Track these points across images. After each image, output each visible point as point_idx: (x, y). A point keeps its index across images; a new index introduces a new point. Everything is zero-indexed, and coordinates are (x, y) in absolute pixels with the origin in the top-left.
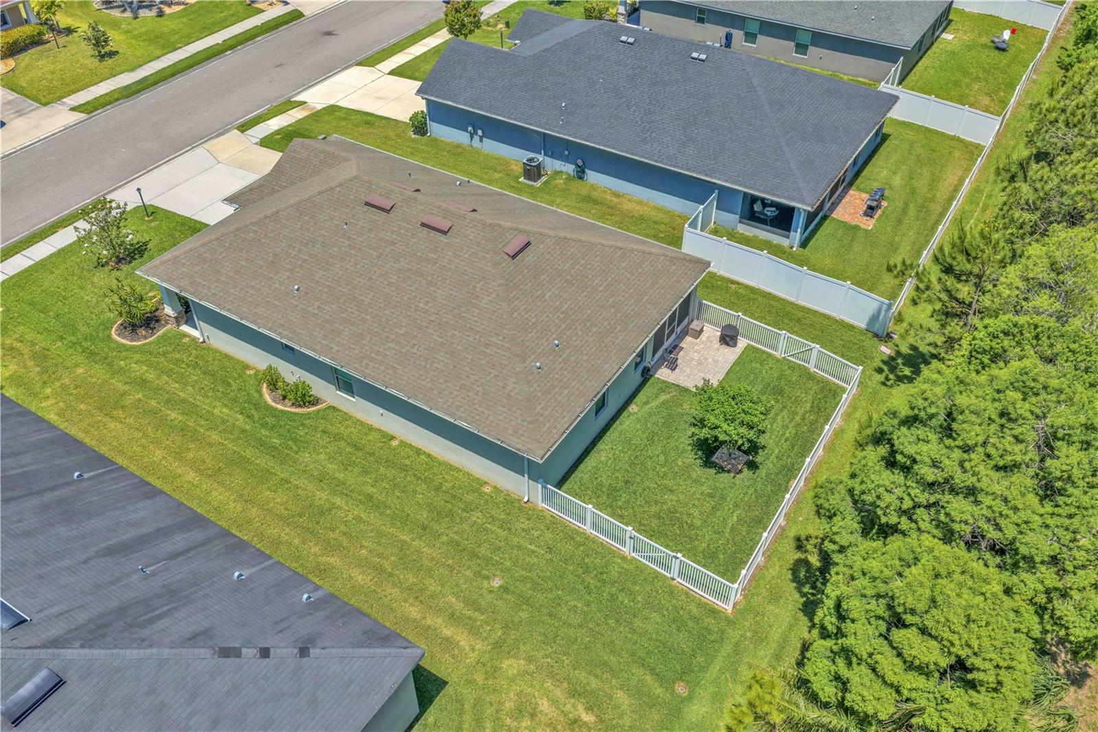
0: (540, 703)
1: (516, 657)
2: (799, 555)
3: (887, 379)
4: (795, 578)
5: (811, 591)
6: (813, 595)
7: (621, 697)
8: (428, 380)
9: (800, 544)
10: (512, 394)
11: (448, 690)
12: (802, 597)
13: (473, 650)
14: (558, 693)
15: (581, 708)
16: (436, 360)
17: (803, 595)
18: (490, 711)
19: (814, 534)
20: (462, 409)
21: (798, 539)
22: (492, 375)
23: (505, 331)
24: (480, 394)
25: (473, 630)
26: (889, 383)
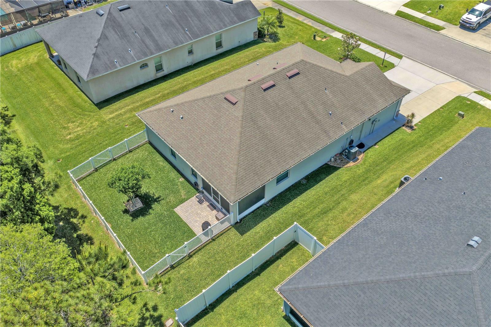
2: (80, 215)
3: (147, 310)
4: (72, 209)
7: (70, 146)
9: (83, 217)
13: (107, 117)
15: (72, 136)
17: (65, 208)
19: (84, 225)
21: (86, 217)
26: (144, 309)
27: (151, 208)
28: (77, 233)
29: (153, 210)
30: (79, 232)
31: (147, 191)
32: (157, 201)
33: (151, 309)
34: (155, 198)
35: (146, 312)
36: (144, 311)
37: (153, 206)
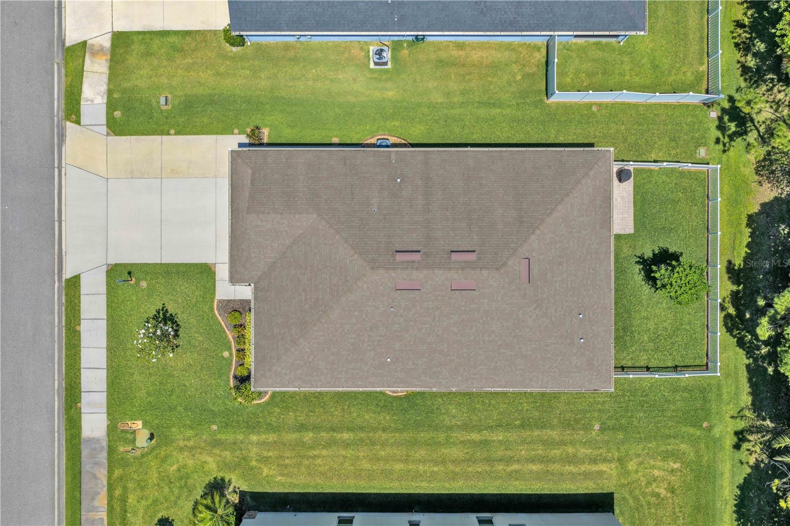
0: (654, 473)
1: (631, 460)
2: (724, 313)
5: (738, 332)
6: (739, 333)
7: (683, 446)
8: (519, 376)
10: (578, 365)
11: (615, 496)
12: (734, 338)
13: (612, 469)
14: (658, 463)
15: (671, 464)
16: (517, 365)
17: (734, 337)
18: (637, 492)
20: (550, 383)
22: (559, 360)
23: (554, 334)
24: (557, 372)
25: (605, 460)
27: (654, 255)
28: (737, 288)
29: (653, 251)
30: (735, 288)
31: (644, 283)
32: (643, 258)
33: (721, 143)
34: (642, 266)
35: (726, 143)
36: (727, 145)
37: (651, 256)
